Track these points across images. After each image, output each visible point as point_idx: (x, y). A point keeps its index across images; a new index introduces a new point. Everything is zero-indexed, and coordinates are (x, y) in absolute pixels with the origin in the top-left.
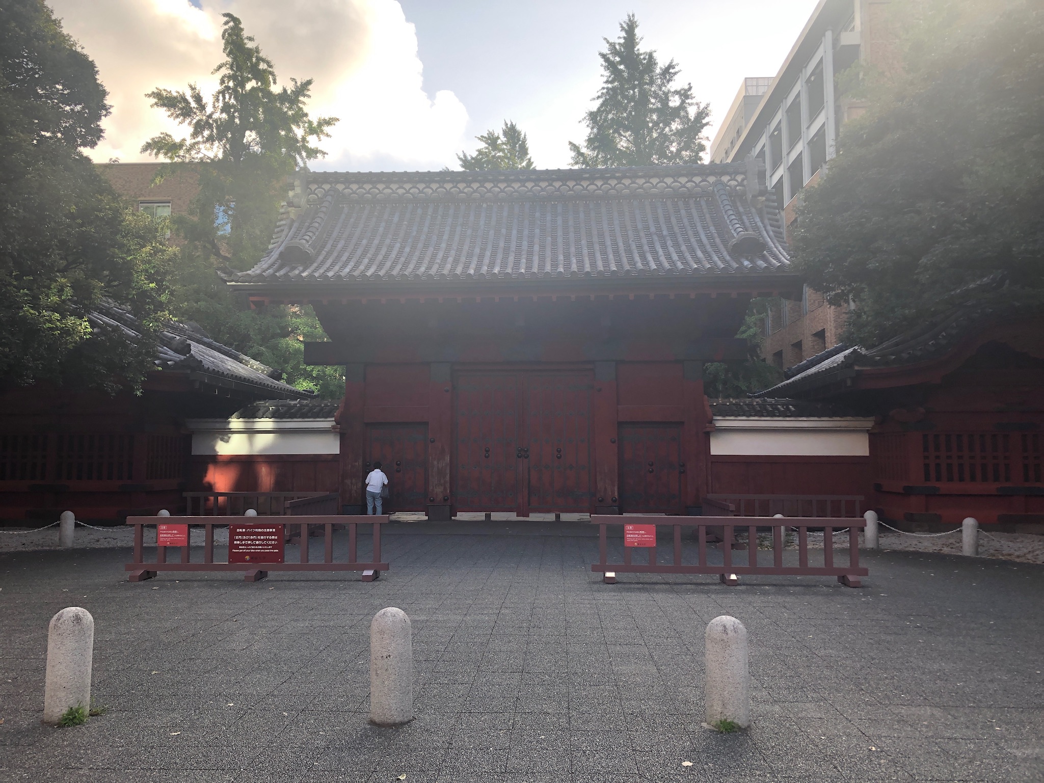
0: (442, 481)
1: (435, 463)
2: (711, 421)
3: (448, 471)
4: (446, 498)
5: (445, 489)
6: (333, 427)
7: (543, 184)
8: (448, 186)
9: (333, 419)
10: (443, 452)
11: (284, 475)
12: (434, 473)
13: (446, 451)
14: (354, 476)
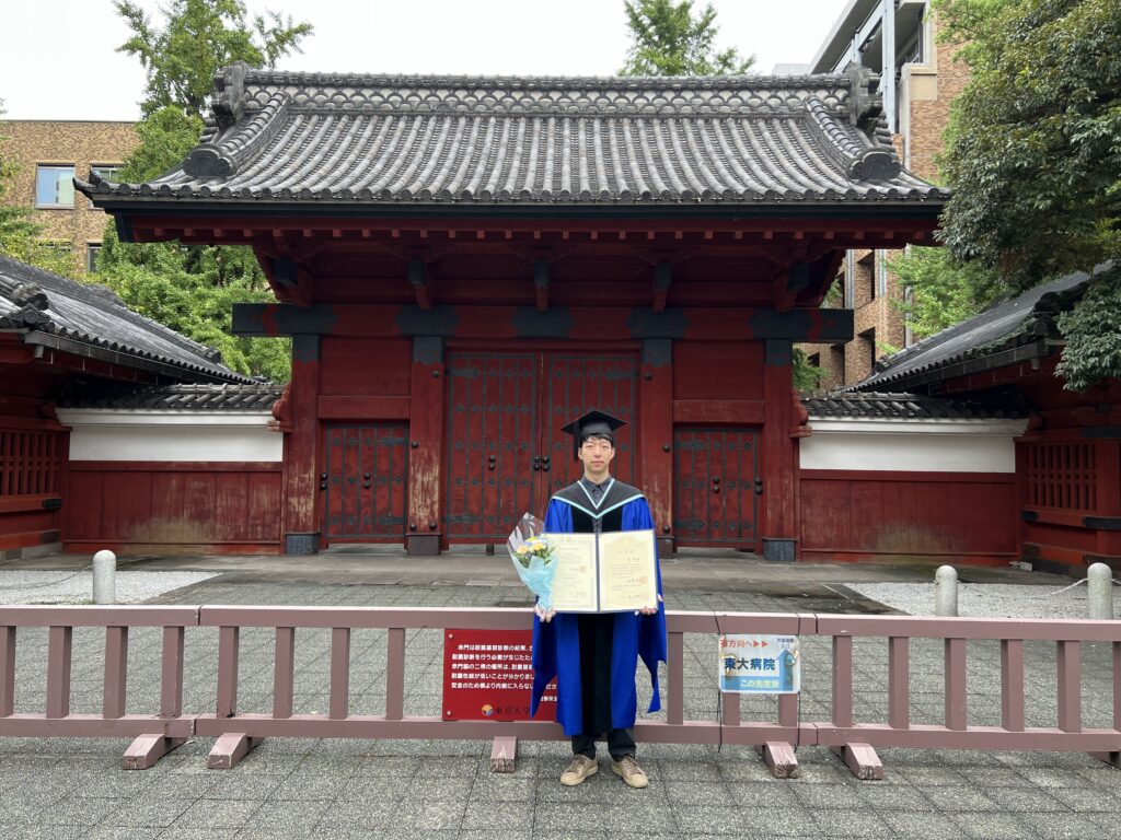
0: (429, 501)
1: (419, 476)
2: (804, 422)
3: (437, 488)
4: (433, 525)
5: (432, 513)
6: (271, 424)
7: (574, 96)
8: (442, 94)
9: (270, 412)
10: (429, 461)
11: (204, 491)
12: (416, 490)
13: (436, 458)
14: (303, 492)
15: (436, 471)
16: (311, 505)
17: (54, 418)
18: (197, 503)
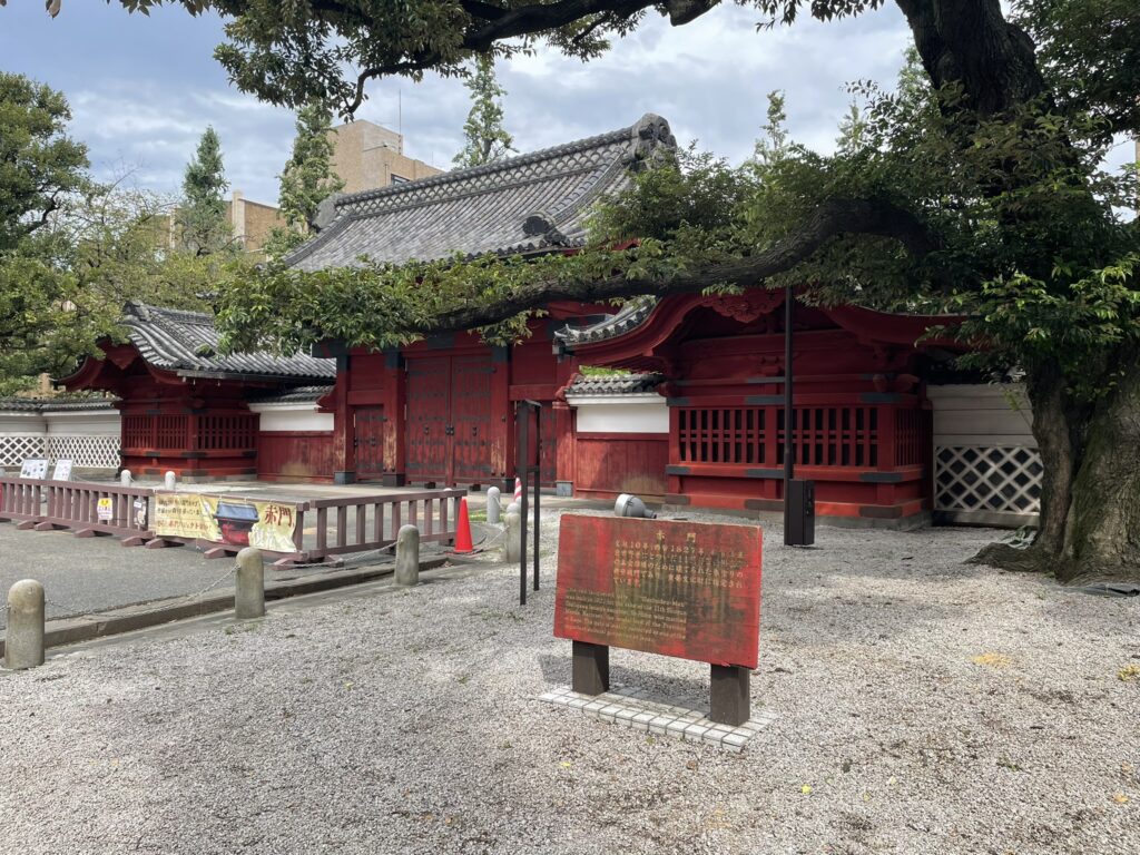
0: (392, 454)
1: (387, 438)
2: (564, 399)
3: (395, 446)
4: (393, 468)
5: (393, 461)
10: (391, 429)
11: (306, 447)
12: (386, 445)
13: (395, 428)
14: (341, 448)
15: (395, 436)
16: (344, 456)
17: (248, 409)
18: (304, 454)
